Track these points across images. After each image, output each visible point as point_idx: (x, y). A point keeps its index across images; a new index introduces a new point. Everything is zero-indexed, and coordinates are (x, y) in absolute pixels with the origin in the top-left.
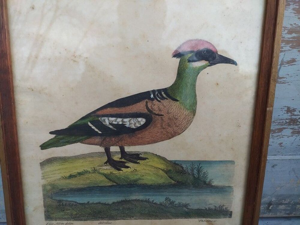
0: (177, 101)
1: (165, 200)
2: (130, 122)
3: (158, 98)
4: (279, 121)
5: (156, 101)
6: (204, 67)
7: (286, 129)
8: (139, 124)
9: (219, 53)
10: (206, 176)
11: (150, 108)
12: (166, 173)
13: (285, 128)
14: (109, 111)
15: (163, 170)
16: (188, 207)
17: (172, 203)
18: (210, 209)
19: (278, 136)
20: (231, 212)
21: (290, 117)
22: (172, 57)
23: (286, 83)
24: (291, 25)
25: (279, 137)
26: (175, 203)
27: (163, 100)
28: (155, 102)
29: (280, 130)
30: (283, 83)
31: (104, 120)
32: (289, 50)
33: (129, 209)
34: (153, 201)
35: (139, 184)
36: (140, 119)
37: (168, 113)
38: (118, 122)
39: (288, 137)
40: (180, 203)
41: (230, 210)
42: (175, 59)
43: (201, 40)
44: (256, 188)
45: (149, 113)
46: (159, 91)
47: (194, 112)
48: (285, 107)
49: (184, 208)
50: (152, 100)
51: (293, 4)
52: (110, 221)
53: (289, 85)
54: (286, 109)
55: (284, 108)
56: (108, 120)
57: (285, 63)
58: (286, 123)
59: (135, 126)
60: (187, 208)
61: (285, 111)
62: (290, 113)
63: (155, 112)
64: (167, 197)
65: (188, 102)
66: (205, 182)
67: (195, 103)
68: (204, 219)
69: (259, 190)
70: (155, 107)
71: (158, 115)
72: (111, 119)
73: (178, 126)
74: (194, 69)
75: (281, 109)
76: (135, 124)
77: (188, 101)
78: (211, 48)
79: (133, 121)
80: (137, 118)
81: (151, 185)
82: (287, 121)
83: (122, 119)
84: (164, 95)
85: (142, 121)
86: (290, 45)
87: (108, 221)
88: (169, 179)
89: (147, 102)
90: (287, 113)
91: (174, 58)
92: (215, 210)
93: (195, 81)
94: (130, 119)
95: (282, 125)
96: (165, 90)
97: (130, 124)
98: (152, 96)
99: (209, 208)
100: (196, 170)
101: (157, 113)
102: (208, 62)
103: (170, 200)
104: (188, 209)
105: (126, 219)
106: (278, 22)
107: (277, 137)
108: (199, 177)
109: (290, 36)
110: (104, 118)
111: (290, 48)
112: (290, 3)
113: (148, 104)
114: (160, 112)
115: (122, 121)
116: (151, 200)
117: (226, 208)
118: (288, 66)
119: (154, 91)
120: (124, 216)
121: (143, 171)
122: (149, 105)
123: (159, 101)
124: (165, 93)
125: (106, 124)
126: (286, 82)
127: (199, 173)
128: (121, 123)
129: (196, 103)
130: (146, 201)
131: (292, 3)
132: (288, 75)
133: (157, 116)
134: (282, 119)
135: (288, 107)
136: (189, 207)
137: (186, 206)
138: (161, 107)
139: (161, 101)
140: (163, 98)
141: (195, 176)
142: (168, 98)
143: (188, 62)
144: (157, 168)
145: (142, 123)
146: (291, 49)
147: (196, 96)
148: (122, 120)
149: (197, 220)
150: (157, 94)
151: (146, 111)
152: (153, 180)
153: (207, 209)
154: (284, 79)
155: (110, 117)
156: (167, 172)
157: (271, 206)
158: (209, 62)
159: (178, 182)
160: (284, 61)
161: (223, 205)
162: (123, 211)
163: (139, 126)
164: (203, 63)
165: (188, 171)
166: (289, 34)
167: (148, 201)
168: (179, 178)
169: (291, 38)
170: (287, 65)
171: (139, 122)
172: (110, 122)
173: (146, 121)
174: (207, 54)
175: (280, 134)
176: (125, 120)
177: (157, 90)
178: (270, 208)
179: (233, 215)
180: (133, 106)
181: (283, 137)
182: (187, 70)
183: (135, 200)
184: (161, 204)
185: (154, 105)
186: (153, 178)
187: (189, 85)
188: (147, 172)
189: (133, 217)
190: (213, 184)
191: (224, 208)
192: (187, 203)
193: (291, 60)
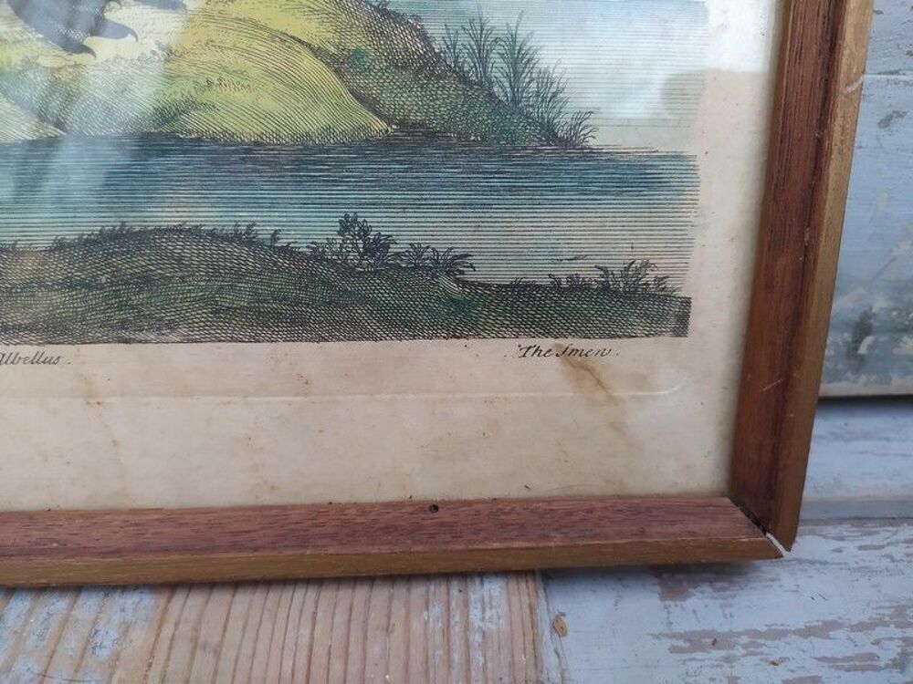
1: (339, 233)
10: (554, 95)
12: (337, 71)
15: (317, 52)
16: (462, 273)
17: (378, 247)
18: (577, 288)
20: (687, 302)
26: (393, 249)
33: (146, 280)
34: (275, 236)
35: (190, 132)
40: (418, 251)
41: (681, 294)
44: (820, 142)
49: (445, 282)
52: (51, 351)
60: (457, 281)
64: (346, 217)
66: (548, 131)
68: (546, 343)
69: (835, 155)
81: (256, 143)
87: (41, 349)
88: (356, 104)
92: (605, 289)
99: (570, 277)
100: (502, 55)
103: (365, 231)
104: (465, 283)
105: (140, 342)
108: (516, 101)
116: (264, 232)
117: (659, 280)
120: (123, 325)
121: (209, 56)
127: (515, 72)
130: (236, 238)
136: (470, 276)
137: (452, 265)
141: (496, 89)
144: (284, 38)
149: (509, 346)
152: (270, 115)
153: (564, 284)
156: (341, 63)
157: (868, 340)
159: (402, 123)
161: (646, 265)
162: (117, 294)
165: (456, 62)
167: (245, 239)
168: (410, 102)
178: (863, 350)
179: (695, 321)
183: (178, 230)
184: (318, 255)
186: (268, 104)
188: (230, 59)
189: (172, 326)
190: (592, 142)
191: (650, 277)
192: (458, 252)
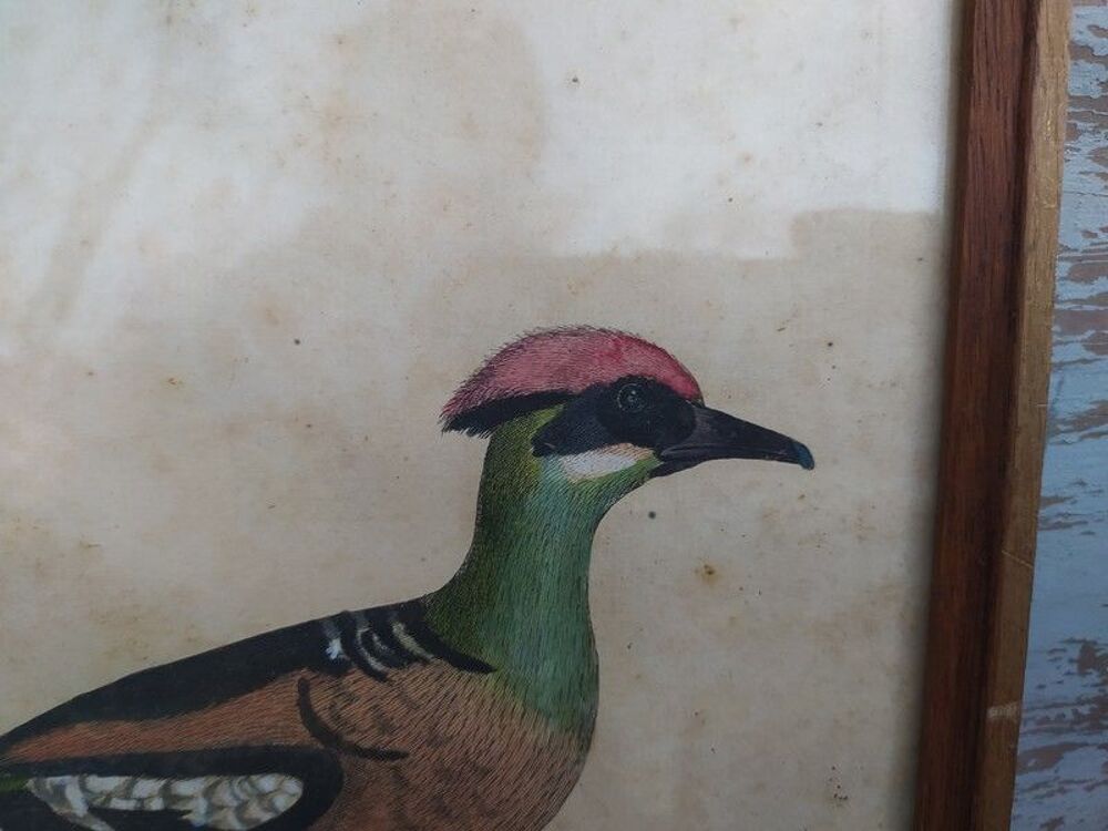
0: (484, 669)
2: (214, 800)
3: (372, 662)
4: (1040, 714)
5: (358, 674)
6: (630, 482)
7: (1080, 752)
8: (266, 810)
9: (710, 403)
11: (325, 716)
13: (1072, 747)
14: (85, 736)
19: (1037, 786)
21: (1095, 692)
22: (445, 430)
23: (1068, 526)
24: (1088, 234)
25: (1042, 791)
27: (399, 666)
28: (355, 681)
29: (1050, 757)
30: (1059, 526)
31: (59, 791)
32: (1085, 361)
36: (267, 783)
37: (434, 741)
38: (140, 800)
39: (1089, 789)
42: (458, 438)
43: (603, 330)
45: (320, 746)
46: (379, 618)
47: (582, 730)
48: (1072, 641)
50: (338, 669)
51: (1095, 131)
53: (1089, 533)
54: (1075, 652)
55: (1064, 650)
56: (83, 788)
57: (1062, 427)
58: (1079, 718)
59: (241, 819)
61: (1071, 661)
62: (1095, 673)
63: (354, 738)
65: (549, 672)
67: (585, 681)
70: (358, 712)
71: (374, 754)
72: (97, 783)
73: (492, 814)
74: (573, 491)
75: (1052, 651)
76: (241, 808)
77: (547, 669)
78: (665, 373)
79: (230, 792)
80: (254, 778)
82: (1085, 710)
83: (163, 782)
84: (408, 642)
85: (284, 792)
86: (1090, 333)
89: (304, 688)
90: (1082, 672)
91: (454, 432)
93: (580, 556)
94: (212, 780)
95: (1058, 732)
96: (412, 612)
97: (214, 808)
98: (335, 648)
101: (366, 744)
102: (648, 452)
106: (1029, 237)
107: (1036, 792)
109: (1081, 291)
110: (57, 780)
111: (1089, 348)
112: (1080, 125)
113: (314, 694)
114: (386, 738)
115: (165, 792)
118: (1082, 438)
119: (344, 622)
122: (321, 700)
123: (380, 677)
124: (410, 631)
125: (75, 816)
126: (1070, 520)
128: (156, 805)
129: (595, 679)
131: (1089, 126)
132: (1082, 484)
133: (370, 764)
134: (1059, 701)
135: (1084, 641)
138: (394, 708)
139: (391, 673)
140: (401, 658)
142: (430, 656)
143: (537, 454)
145: (283, 803)
146: (1089, 355)
147: (589, 638)
148: (166, 788)
150: (365, 635)
151: (301, 735)
154: (1062, 508)
155: (91, 772)
158: (658, 455)
160: (1059, 417)
163: (266, 817)
164: (620, 459)
166: (1076, 280)
169: (1091, 300)
170: (1073, 437)
171: (262, 796)
172: (97, 802)
173: (305, 792)
174: (641, 407)
175: (1049, 774)
176: (185, 787)
177: (367, 612)
180: (226, 708)
181: (1062, 791)
182: (533, 501)
185: (351, 699)
187: (547, 580)
193: (1092, 412)
